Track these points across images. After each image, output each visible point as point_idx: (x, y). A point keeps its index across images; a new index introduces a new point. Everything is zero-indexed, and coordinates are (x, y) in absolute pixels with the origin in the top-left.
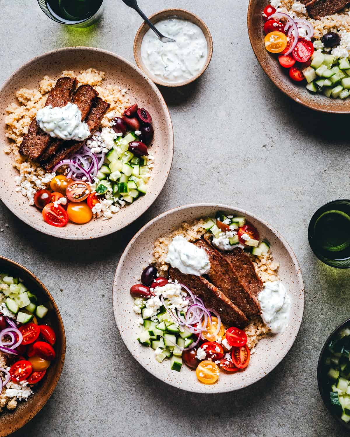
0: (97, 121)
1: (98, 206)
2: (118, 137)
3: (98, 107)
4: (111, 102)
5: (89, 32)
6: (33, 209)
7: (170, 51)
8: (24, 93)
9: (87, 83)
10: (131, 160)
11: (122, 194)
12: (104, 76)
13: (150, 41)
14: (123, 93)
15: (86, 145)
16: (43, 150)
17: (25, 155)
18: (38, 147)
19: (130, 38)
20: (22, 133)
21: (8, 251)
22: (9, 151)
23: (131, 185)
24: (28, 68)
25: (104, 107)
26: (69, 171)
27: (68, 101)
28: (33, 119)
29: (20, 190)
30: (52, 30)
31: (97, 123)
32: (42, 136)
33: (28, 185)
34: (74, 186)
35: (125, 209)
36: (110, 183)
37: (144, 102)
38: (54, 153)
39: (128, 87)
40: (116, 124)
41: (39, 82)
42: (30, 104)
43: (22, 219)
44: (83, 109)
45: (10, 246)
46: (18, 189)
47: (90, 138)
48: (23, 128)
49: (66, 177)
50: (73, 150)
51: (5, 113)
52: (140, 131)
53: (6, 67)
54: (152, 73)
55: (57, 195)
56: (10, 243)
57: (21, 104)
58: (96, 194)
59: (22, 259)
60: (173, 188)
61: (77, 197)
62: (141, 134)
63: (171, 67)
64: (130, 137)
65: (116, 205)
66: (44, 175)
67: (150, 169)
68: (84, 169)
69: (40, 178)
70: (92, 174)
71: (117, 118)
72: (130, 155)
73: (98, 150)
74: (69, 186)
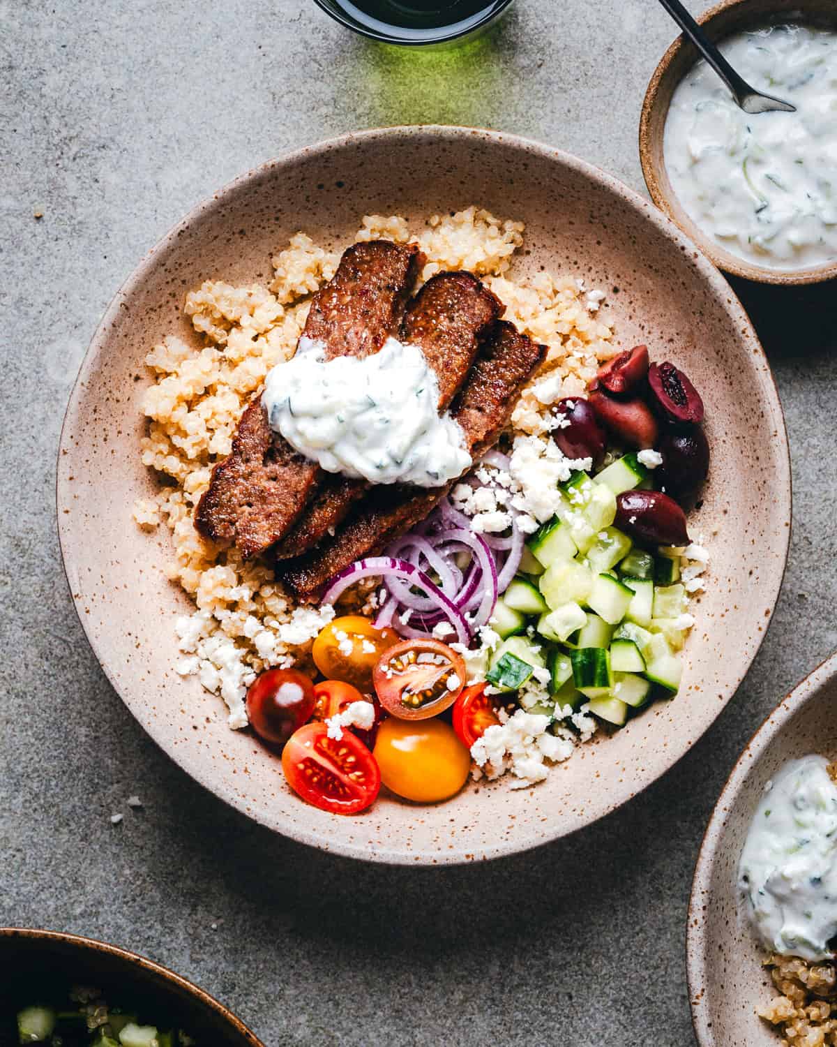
0: (498, 414)
1: (495, 736)
2: (574, 473)
3: (501, 358)
4: (546, 338)
5: (461, 65)
6: (246, 746)
7: (777, 147)
8: (217, 299)
9: (458, 266)
10: (621, 562)
11: (588, 691)
12: (519, 238)
13: (700, 107)
14: (593, 306)
15: (452, 502)
16: (288, 521)
17: (220, 537)
18: (272, 508)
19: (616, 93)
20: (203, 451)
21: (138, 899)
22: (153, 520)
23: (621, 660)
24: (236, 205)
25: (525, 358)
26: (382, 601)
27: (389, 332)
28: (252, 400)
29: (195, 670)
30: (318, 57)
31: (498, 419)
32: (286, 464)
33: (229, 653)
34: (404, 659)
35: (594, 747)
36: (538, 648)
37: (671, 340)
38: (332, 532)
39: (613, 281)
40: (568, 423)
41: (271, 255)
42: (238, 342)
43: (205, 784)
44: (446, 365)
45: (144, 881)
46: (187, 665)
47: (469, 477)
48: (209, 434)
49: (374, 624)
50: (402, 523)
51: (143, 374)
52: (655, 450)
53: (141, 197)
54: (707, 232)
55: (338, 690)
56: (144, 869)
57: (202, 340)
58: (489, 691)
59: (191, 931)
60: (772, 669)
61: (416, 701)
62: (661, 461)
63: (781, 208)
64: (619, 475)
65: (561, 731)
66: (287, 612)
67: (690, 595)
68: (442, 596)
69: (274, 624)
70: (473, 614)
71: (574, 400)
72: (618, 544)
73: (498, 521)
74: (387, 656)
